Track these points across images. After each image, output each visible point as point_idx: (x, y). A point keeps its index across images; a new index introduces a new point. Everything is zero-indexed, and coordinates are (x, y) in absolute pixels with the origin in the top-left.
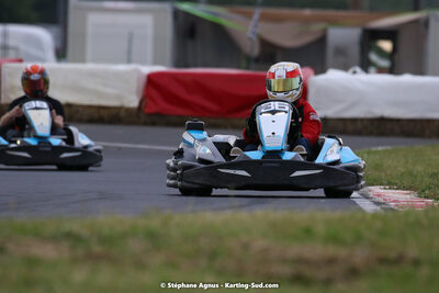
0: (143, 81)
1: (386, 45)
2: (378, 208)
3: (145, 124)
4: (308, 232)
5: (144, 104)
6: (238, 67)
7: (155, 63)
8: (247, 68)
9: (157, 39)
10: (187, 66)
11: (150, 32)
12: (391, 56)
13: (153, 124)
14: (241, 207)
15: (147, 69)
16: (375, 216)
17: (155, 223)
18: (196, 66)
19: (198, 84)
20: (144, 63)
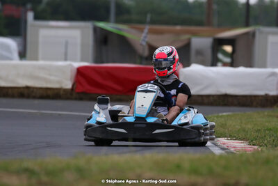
0: (75, 72)
1: (228, 49)
2: (223, 152)
3: (76, 99)
4: (178, 167)
5: (75, 86)
6: (135, 63)
7: (82, 60)
8: (141, 63)
9: (83, 45)
10: (102, 62)
11: (79, 41)
12: (232, 55)
13: (81, 99)
14: (137, 151)
15: (77, 64)
16: (221, 156)
17: (81, 162)
18: (108, 62)
19: (109, 73)
20: (75, 60)
